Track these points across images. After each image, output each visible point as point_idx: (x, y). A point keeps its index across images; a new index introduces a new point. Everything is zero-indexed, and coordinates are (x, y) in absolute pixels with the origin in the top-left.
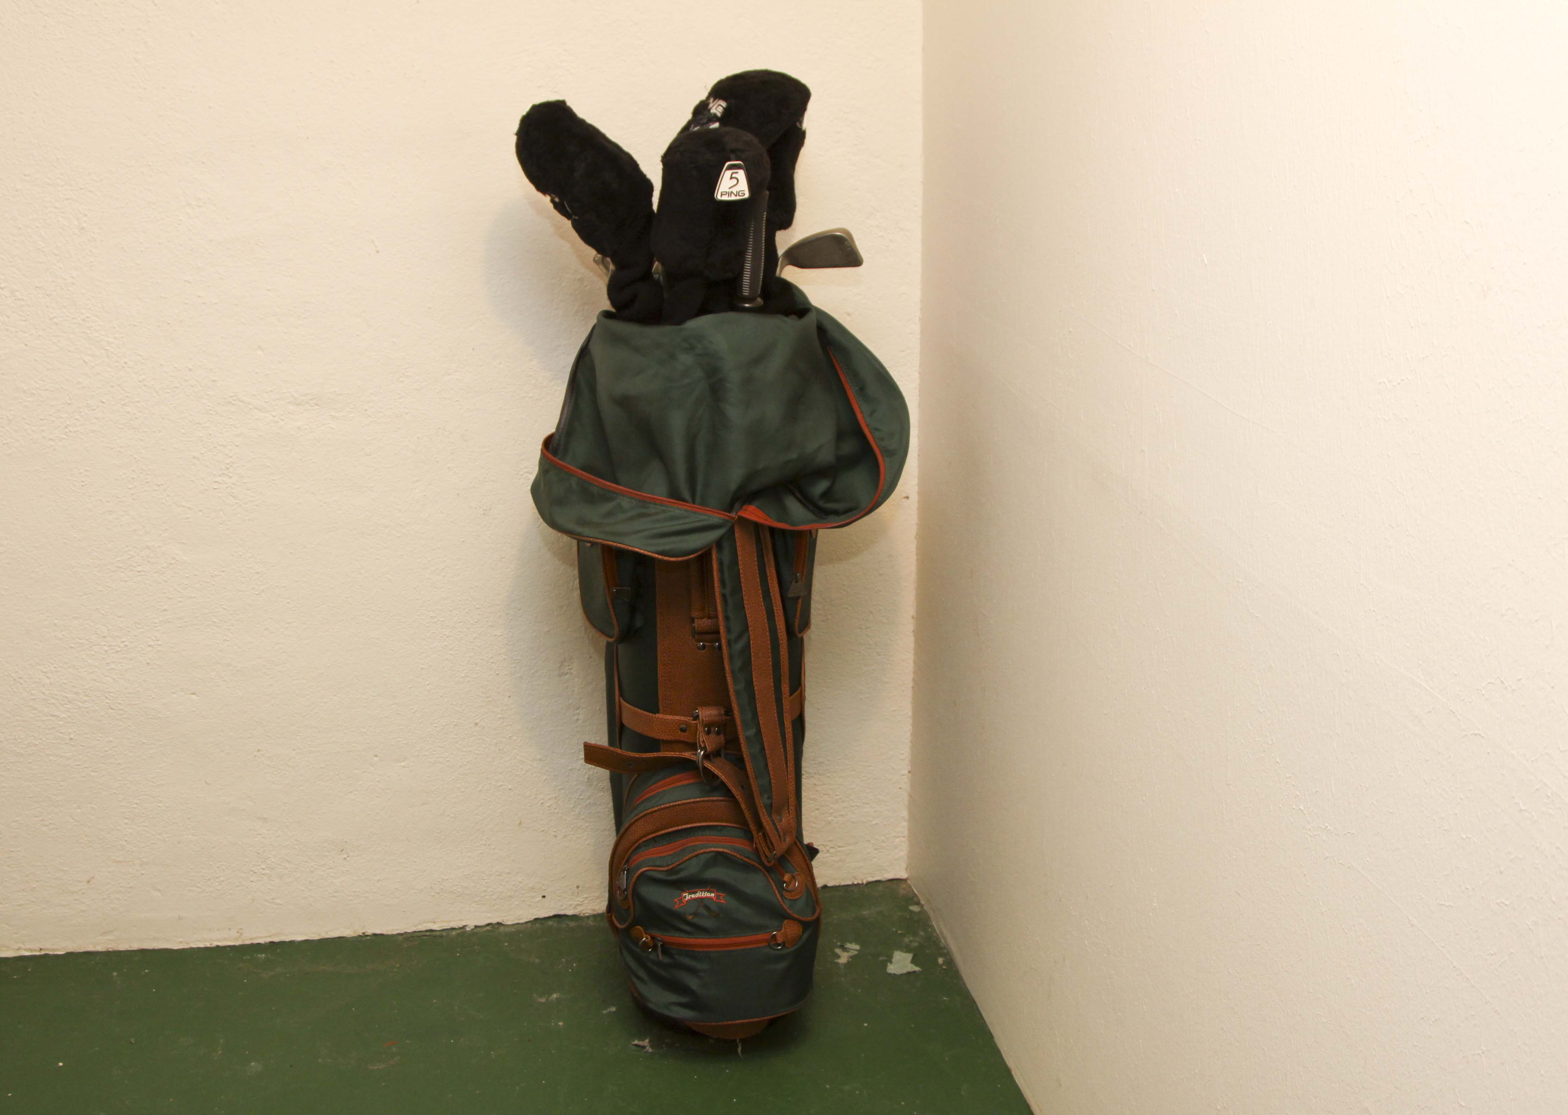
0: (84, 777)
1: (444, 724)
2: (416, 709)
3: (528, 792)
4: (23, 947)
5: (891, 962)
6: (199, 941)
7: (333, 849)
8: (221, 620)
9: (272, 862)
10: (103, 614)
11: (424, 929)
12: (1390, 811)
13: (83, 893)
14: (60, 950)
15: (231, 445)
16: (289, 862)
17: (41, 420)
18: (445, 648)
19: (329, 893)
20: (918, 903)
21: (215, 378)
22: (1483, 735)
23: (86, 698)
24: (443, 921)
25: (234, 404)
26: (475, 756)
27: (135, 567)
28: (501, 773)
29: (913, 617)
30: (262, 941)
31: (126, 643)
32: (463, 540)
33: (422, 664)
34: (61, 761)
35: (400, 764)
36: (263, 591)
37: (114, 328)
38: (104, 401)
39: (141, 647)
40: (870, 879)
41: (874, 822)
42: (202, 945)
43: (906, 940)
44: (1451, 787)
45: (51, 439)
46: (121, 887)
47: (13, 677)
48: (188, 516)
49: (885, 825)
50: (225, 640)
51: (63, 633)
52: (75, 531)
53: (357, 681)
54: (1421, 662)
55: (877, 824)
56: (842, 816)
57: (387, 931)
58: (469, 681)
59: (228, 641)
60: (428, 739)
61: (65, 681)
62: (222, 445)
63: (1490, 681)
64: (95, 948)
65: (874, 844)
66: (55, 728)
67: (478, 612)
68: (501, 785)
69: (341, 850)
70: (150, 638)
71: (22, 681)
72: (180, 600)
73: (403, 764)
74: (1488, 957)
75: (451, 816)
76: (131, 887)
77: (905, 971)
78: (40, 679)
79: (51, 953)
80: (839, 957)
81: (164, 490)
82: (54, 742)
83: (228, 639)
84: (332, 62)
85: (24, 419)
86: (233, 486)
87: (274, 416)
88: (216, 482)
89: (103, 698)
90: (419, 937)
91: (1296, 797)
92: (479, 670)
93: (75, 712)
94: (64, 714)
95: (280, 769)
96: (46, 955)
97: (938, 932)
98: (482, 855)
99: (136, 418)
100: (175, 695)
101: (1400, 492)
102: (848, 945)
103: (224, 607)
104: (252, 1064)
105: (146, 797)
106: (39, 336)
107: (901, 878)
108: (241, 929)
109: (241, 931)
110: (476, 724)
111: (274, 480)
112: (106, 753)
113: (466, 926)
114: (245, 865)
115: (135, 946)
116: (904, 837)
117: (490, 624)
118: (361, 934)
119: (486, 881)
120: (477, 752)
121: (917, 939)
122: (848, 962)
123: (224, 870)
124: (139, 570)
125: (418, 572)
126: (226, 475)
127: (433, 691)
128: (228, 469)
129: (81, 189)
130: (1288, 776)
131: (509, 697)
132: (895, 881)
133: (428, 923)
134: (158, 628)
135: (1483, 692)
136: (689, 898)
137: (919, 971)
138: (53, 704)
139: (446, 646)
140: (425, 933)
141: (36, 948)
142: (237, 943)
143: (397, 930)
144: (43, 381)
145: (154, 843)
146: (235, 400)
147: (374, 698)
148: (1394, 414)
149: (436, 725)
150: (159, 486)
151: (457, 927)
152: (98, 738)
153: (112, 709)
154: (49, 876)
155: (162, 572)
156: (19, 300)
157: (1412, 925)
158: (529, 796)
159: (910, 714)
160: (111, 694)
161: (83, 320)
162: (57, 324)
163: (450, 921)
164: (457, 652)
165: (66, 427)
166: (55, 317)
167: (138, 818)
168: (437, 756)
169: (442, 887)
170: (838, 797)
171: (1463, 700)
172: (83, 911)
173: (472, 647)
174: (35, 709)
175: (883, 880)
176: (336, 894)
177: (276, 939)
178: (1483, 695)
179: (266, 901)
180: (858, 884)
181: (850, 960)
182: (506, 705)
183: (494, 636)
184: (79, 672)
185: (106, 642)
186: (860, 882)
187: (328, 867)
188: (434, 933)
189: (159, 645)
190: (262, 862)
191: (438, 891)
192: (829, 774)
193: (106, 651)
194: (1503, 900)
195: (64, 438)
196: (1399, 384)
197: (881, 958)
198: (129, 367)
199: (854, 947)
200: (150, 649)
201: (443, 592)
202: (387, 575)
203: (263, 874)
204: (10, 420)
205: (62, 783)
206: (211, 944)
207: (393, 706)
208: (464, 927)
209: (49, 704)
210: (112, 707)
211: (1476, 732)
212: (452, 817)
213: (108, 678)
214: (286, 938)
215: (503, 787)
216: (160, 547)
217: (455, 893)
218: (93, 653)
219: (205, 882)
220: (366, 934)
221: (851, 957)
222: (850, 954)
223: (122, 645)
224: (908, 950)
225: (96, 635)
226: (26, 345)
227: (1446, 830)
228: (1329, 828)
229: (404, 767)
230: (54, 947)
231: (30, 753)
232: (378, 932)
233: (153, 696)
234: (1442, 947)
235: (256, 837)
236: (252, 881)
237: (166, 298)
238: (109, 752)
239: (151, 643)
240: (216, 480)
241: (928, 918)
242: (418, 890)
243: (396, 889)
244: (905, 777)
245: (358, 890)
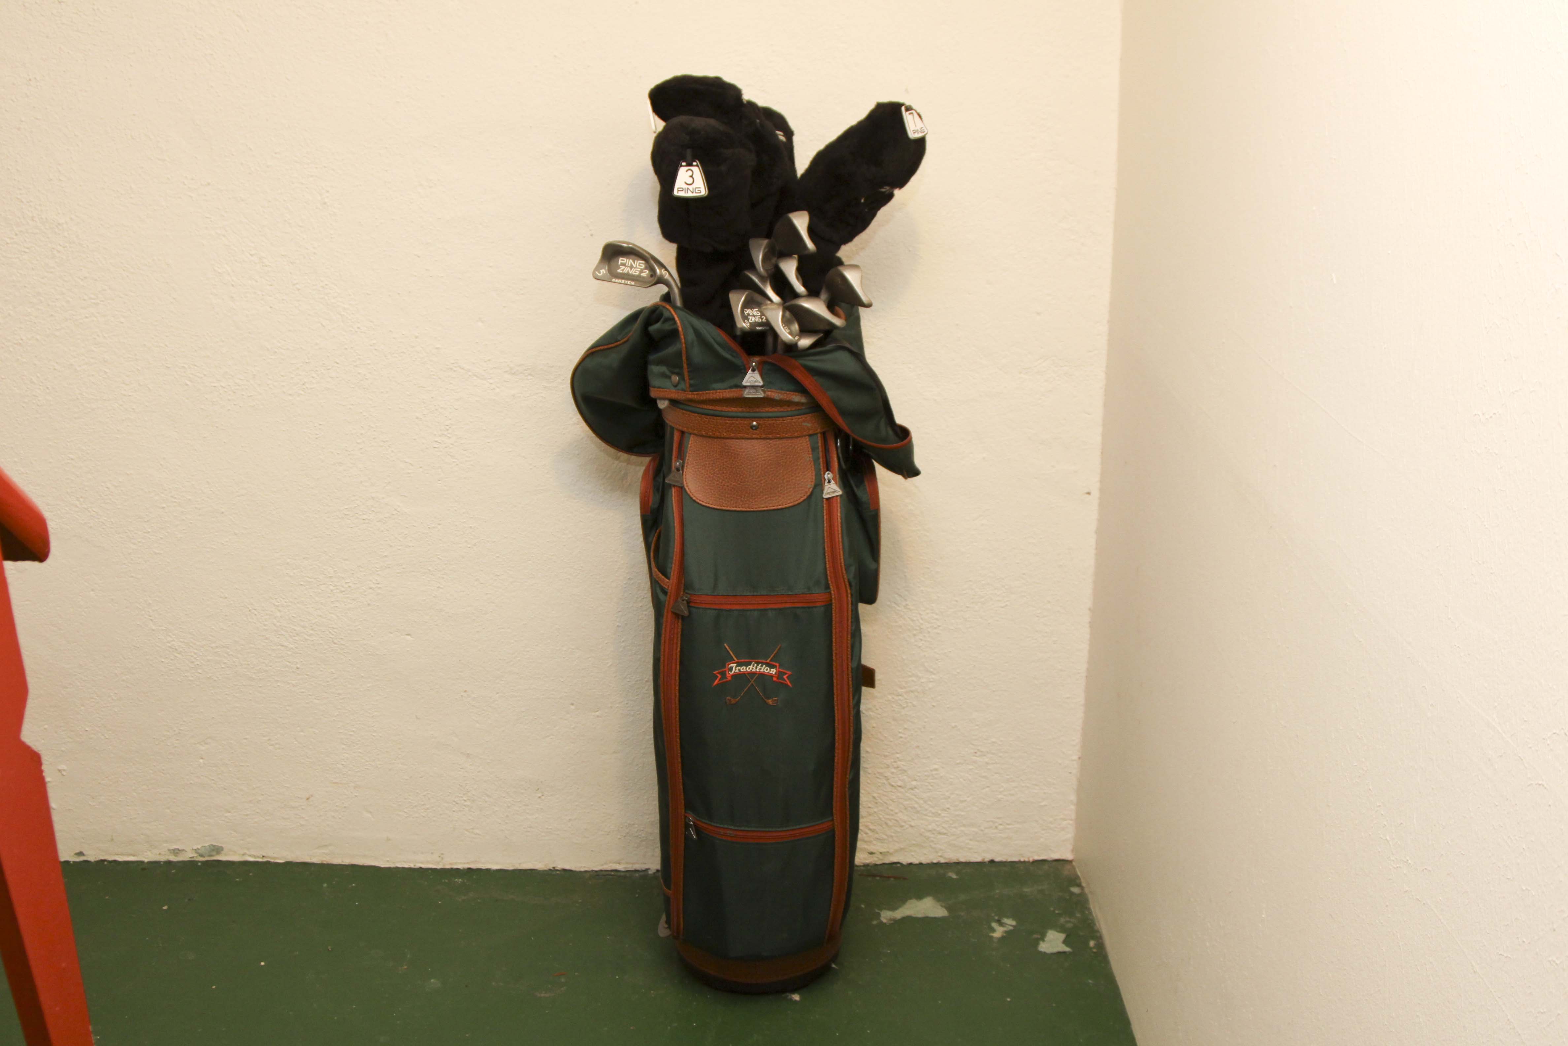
0: (307, 703)
4: (248, 853)
5: (1044, 941)
6: (405, 862)
7: (529, 788)
8: (436, 569)
9: (473, 795)
10: (330, 556)
11: (609, 869)
12: (1462, 852)
13: (303, 809)
14: (280, 859)
15: (451, 408)
16: (488, 796)
17: (282, 376)
19: (524, 828)
20: (1079, 885)
21: (438, 346)
22: (1546, 786)
23: (311, 632)
24: (626, 863)
25: (455, 371)
27: (360, 515)
29: (1090, 609)
30: (460, 867)
31: (350, 584)
34: (288, 688)
35: (593, 714)
36: (475, 545)
37: (350, 295)
38: (338, 362)
39: (363, 589)
40: (1037, 858)
41: (1043, 804)
42: (406, 866)
43: (1062, 920)
44: (1515, 835)
45: (290, 395)
46: (337, 806)
47: (248, 608)
48: (410, 471)
49: (1053, 807)
50: (439, 587)
51: (295, 571)
52: (308, 479)
53: (558, 634)
54: (1496, 704)
55: (1045, 805)
56: (1012, 795)
57: (575, 868)
59: (442, 588)
61: (294, 615)
62: (442, 408)
63: (1555, 731)
64: (311, 859)
65: (1041, 824)
66: (284, 657)
69: (537, 789)
70: (371, 581)
71: (256, 613)
72: (399, 548)
73: (597, 713)
74: (1538, 1015)
76: (345, 807)
77: (1055, 950)
78: (272, 611)
79: (272, 861)
80: (994, 930)
81: (389, 446)
82: (283, 669)
83: (442, 586)
84: (555, 56)
85: (267, 374)
86: (451, 446)
87: (491, 384)
88: (436, 442)
89: (328, 633)
90: (604, 875)
91: (1384, 827)
93: (302, 644)
94: (292, 644)
95: (484, 710)
96: (268, 863)
97: (1094, 915)
99: (366, 379)
100: (391, 635)
101: (1486, 528)
102: (1006, 921)
103: (439, 556)
104: (432, 980)
105: (362, 726)
106: (283, 300)
107: (1067, 859)
108: (442, 854)
109: (442, 856)
111: (489, 443)
112: (328, 683)
114: (449, 795)
115: (347, 861)
116: (1071, 820)
118: (552, 869)
121: (1073, 920)
122: (1003, 936)
123: (429, 799)
124: (364, 518)
126: (446, 436)
128: (448, 430)
129: (325, 167)
130: (1378, 804)
132: (1060, 862)
133: (613, 863)
134: (379, 572)
135: (1548, 742)
137: (1070, 952)
138: (282, 635)
140: (610, 873)
141: (259, 855)
142: (439, 867)
143: (585, 867)
144: (285, 341)
145: (367, 769)
146: (455, 367)
147: (573, 651)
148: (1486, 448)
150: (384, 442)
151: (640, 870)
152: (322, 669)
153: (335, 643)
154: (273, 790)
155: (384, 522)
156: (266, 266)
157: (1474, 972)
159: (1083, 702)
160: (335, 630)
161: (323, 287)
162: (299, 290)
163: (634, 864)
165: (303, 384)
166: (297, 284)
167: (354, 745)
169: (627, 831)
170: (1008, 777)
171: (1530, 748)
172: (302, 825)
174: (267, 639)
175: (1049, 859)
176: (529, 829)
177: (474, 866)
178: (1548, 744)
179: (467, 830)
180: (1024, 862)
181: (1005, 934)
184: (307, 608)
185: (332, 582)
186: (1027, 860)
187: (524, 804)
188: (619, 874)
189: (380, 588)
190: (464, 794)
191: (624, 835)
192: (1001, 754)
193: (332, 590)
194: (1555, 959)
195: (301, 394)
196: (1491, 417)
197: (1034, 936)
198: (361, 332)
199: (1010, 922)
200: (371, 591)
203: (464, 806)
204: (255, 375)
205: (288, 708)
206: (415, 866)
207: (590, 659)
208: (647, 870)
209: (279, 635)
210: (335, 641)
211: (1540, 783)
213: (332, 615)
214: (483, 865)
216: (383, 498)
217: (640, 838)
218: (320, 591)
219: (412, 808)
220: (556, 868)
221: (1006, 932)
222: (1005, 929)
223: (346, 586)
224: (1061, 929)
225: (323, 575)
226: (271, 307)
227: (1509, 879)
228: (1409, 862)
229: (598, 716)
230: (275, 855)
231: (261, 678)
232: (567, 867)
233: (372, 634)
234: (1499, 998)
235: (460, 771)
236: (454, 811)
237: (397, 270)
238: (331, 683)
239: (372, 586)
240: (436, 440)
241: (1086, 901)
242: (606, 832)
243: (585, 829)
244: (1075, 762)
245: (550, 827)
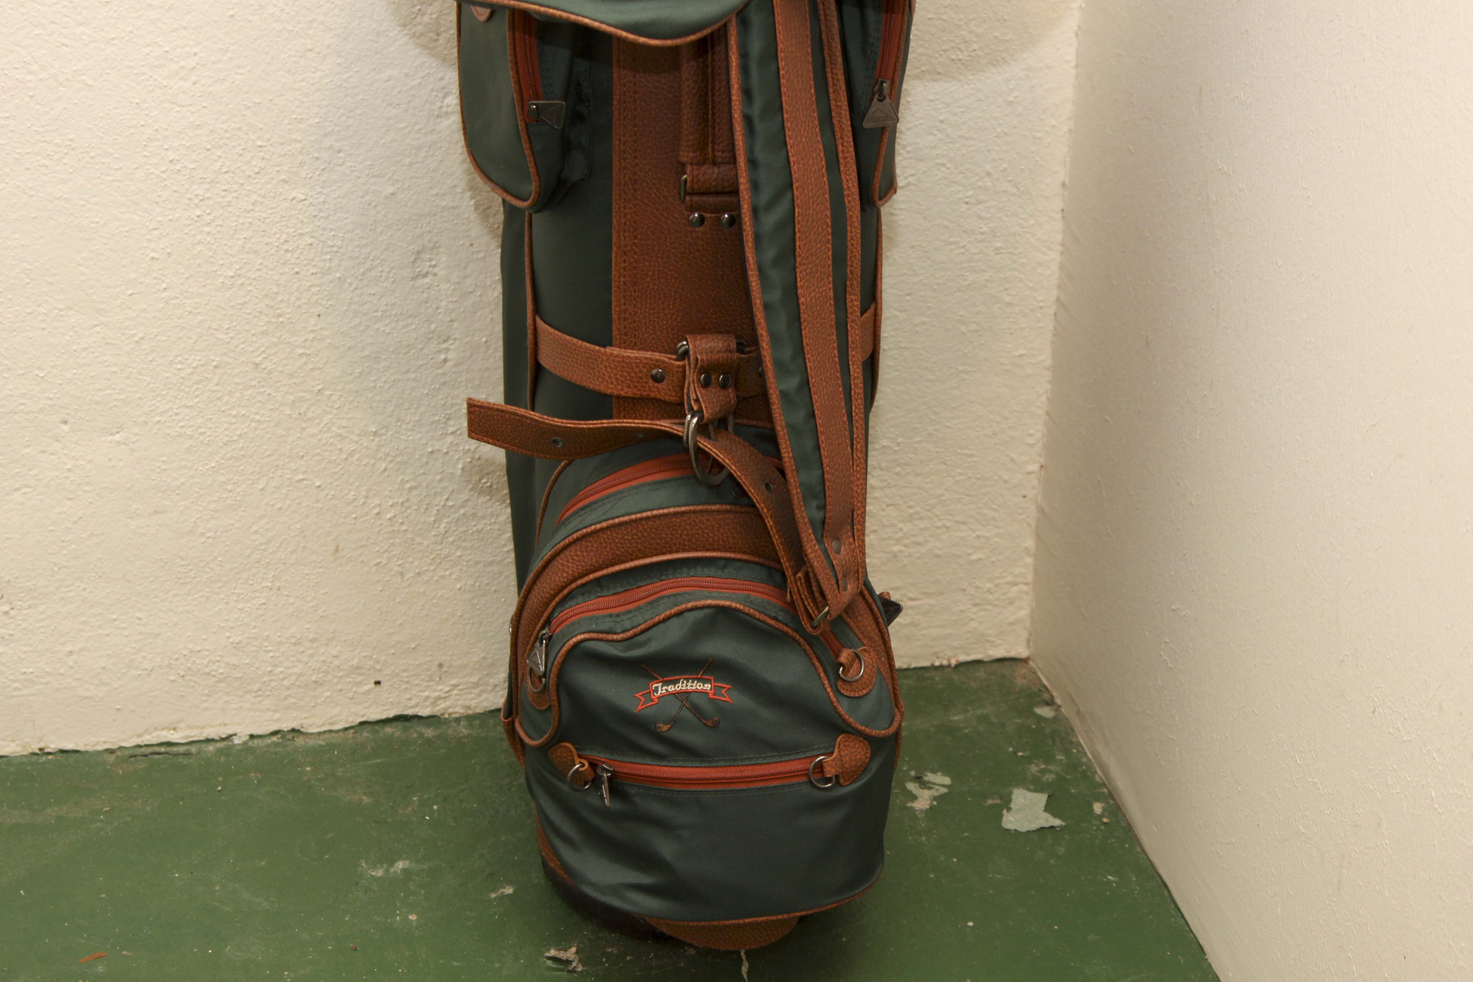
1: (194, 365)
2: (141, 335)
3: (353, 493)
5: (1009, 809)
11: (155, 741)
18: (197, 221)
20: (1050, 703)
24: (190, 727)
26: (253, 424)
28: (303, 456)
29: (1063, 185)
32: (231, 13)
33: (154, 250)
35: (110, 438)
40: (963, 658)
41: (974, 557)
43: (1034, 769)
49: (993, 562)
53: (28, 281)
55: (980, 560)
56: (919, 544)
57: (86, 745)
58: (242, 284)
60: (164, 393)
65: (972, 595)
67: (262, 154)
68: (303, 480)
73: (117, 437)
75: (208, 535)
77: (1034, 826)
80: (914, 798)
92: (261, 264)
97: (1089, 755)
98: (264, 607)
102: (930, 777)
107: (1018, 656)
110: (257, 365)
113: (235, 735)
116: (1027, 584)
117: (283, 177)
118: (38, 751)
119: (271, 654)
120: (257, 417)
121: (1052, 768)
122: (932, 808)
125: (144, 74)
127: (174, 302)
131: (319, 315)
132: (1007, 664)
133: (163, 729)
136: (664, 691)
137: (1061, 826)
139: (198, 216)
140: (157, 749)
143: (105, 742)
147: (62, 313)
149: (179, 366)
151: (217, 738)
158: (355, 500)
159: (1049, 362)
163: (203, 727)
164: (218, 229)
168: (181, 424)
169: (189, 665)
170: (911, 511)
173: (250, 220)
175: (986, 660)
180: (941, 667)
181: (935, 803)
182: (312, 331)
183: (292, 200)
186: (945, 663)
188: (175, 749)
191: (182, 673)
192: (898, 469)
197: (990, 802)
201: (193, 113)
202: (84, 77)
207: (97, 329)
208: (229, 737)
212: (209, 538)
215: (305, 482)
217: (214, 676)
220: (46, 751)
221: (935, 798)
222: (934, 793)
224: (1037, 786)
229: (118, 443)
232: (69, 746)
241: (1070, 730)
242: (145, 670)
243: (103, 668)
244: (1033, 476)
245: (31, 670)
